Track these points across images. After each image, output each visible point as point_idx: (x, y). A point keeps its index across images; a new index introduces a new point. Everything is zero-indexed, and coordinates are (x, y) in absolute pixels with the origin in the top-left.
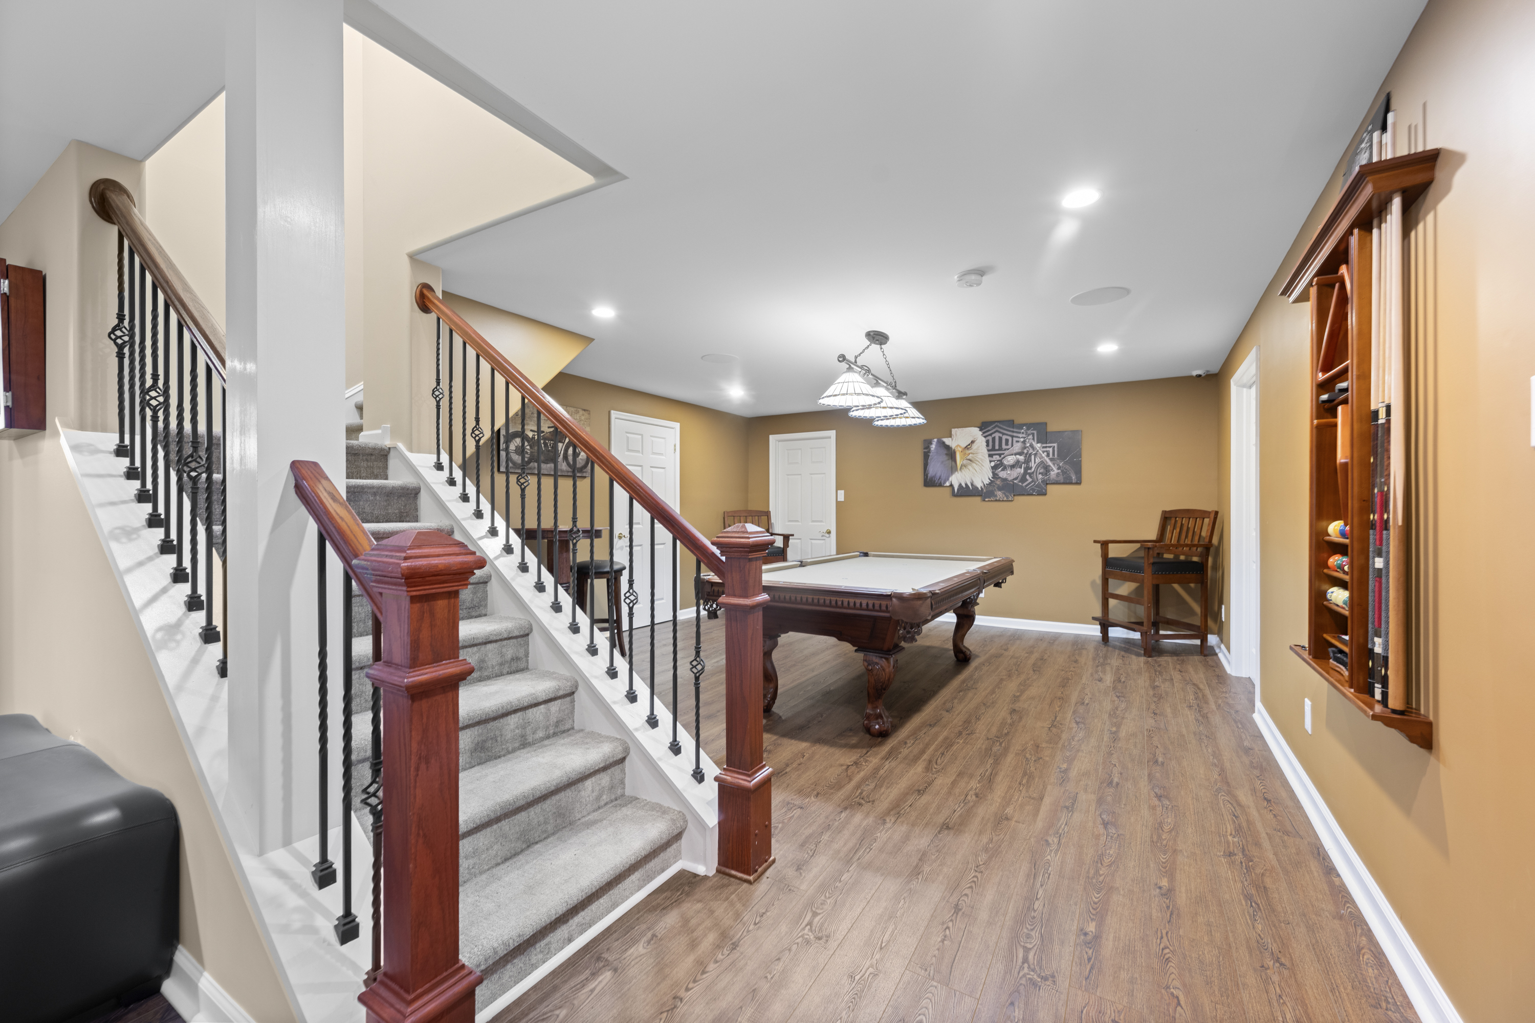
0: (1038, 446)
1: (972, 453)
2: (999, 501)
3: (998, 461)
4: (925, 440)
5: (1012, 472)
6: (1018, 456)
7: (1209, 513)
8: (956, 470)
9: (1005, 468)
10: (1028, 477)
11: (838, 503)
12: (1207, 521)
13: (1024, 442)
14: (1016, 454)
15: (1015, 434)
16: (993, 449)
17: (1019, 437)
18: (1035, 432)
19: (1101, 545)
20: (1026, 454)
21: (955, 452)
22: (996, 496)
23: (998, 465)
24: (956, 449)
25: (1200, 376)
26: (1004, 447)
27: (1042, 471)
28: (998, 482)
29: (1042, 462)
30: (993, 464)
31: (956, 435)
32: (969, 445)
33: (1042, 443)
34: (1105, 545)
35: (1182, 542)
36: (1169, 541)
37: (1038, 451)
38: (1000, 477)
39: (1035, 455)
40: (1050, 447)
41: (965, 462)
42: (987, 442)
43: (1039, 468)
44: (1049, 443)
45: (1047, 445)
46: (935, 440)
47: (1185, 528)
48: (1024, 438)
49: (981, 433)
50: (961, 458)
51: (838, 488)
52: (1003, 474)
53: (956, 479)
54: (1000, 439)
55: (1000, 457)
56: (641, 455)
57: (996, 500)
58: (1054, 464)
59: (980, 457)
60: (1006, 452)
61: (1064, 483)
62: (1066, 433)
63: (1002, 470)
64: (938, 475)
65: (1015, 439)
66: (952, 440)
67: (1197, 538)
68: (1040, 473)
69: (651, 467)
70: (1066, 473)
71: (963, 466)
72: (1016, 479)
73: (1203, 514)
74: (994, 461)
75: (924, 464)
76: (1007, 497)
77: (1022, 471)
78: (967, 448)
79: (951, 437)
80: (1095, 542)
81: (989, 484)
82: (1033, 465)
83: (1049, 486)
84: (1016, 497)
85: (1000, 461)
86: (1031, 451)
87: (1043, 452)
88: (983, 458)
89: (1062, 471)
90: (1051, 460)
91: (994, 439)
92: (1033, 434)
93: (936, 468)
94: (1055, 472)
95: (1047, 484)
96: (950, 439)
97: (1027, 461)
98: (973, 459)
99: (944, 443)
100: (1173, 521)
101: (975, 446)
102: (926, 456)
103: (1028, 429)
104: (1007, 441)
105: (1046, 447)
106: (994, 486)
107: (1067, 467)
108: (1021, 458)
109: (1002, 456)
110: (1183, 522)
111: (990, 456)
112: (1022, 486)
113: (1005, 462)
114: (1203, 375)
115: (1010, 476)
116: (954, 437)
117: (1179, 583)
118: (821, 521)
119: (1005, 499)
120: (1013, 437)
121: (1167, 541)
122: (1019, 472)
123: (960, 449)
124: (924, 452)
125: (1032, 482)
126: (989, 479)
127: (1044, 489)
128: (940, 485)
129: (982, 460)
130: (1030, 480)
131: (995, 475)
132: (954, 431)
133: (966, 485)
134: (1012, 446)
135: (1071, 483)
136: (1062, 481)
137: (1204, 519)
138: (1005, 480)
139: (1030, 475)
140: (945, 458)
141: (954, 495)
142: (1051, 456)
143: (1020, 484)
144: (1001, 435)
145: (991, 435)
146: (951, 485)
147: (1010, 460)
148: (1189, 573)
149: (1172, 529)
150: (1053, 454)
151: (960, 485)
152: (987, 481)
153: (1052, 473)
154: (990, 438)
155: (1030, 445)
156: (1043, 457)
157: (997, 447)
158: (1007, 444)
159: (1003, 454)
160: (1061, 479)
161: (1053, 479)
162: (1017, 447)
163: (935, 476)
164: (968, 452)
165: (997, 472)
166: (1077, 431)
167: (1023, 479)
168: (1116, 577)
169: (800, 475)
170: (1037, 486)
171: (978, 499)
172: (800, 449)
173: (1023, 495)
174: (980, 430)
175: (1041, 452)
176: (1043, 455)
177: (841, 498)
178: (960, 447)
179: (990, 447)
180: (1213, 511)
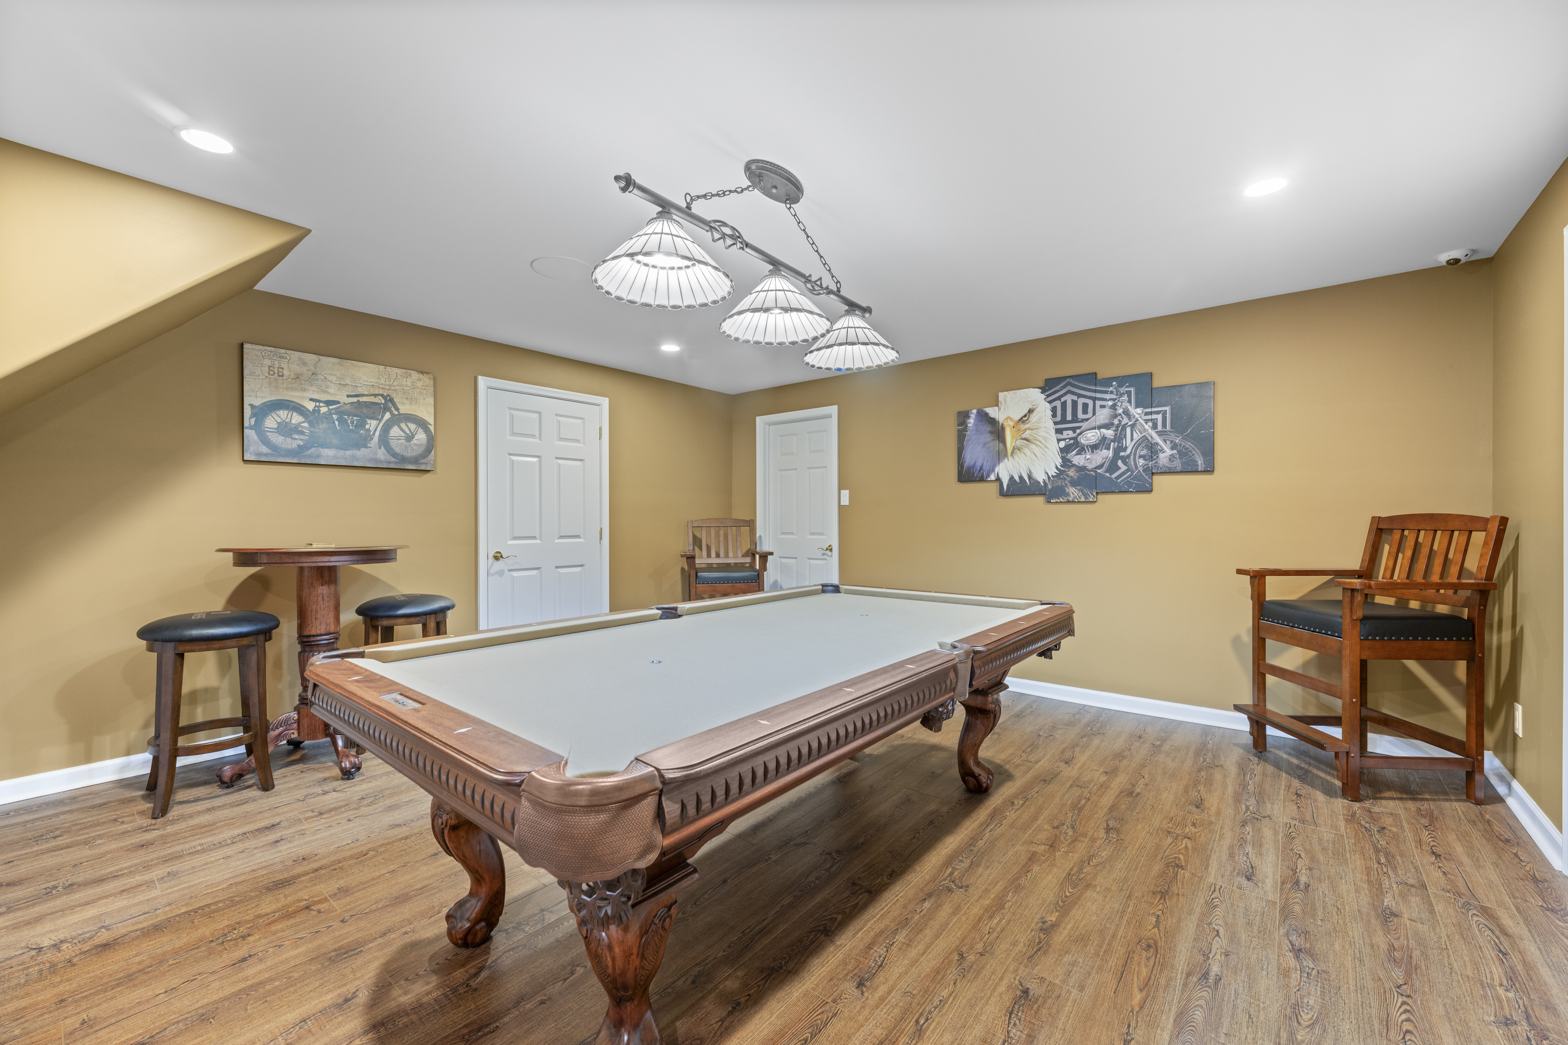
0: (1137, 412)
1: (1029, 429)
2: (1073, 502)
3: (1070, 439)
4: (959, 413)
5: (1094, 456)
6: (1103, 430)
7: (1486, 521)
8: (1006, 455)
9: (1082, 450)
10: (1120, 463)
11: (841, 508)
12: (1478, 537)
13: (1114, 407)
14: (1099, 427)
15: (1098, 395)
16: (1064, 420)
17: (1105, 400)
18: (1132, 389)
19: (1251, 577)
20: (1118, 426)
21: (1003, 428)
22: (1068, 495)
23: (1071, 445)
24: (1005, 424)
25: (1457, 261)
26: (1080, 415)
27: (1144, 452)
28: (1072, 473)
29: (1145, 438)
30: (1062, 444)
31: (1005, 401)
32: (1025, 416)
33: (1145, 408)
34: (1258, 578)
35: (1418, 577)
36: (1388, 575)
37: (1137, 420)
38: (1074, 465)
39: (1133, 426)
40: (1158, 413)
41: (1019, 443)
42: (1054, 410)
43: (1140, 448)
44: (1155, 407)
45: (1154, 410)
46: (975, 411)
47: (1425, 551)
48: (1114, 400)
49: (1043, 396)
50: (1013, 437)
51: (841, 487)
52: (1078, 460)
53: (1006, 470)
54: (1075, 404)
55: (1074, 432)
56: (537, 441)
57: (1068, 502)
58: (1165, 441)
59: (1043, 434)
60: (1085, 425)
61: (1181, 472)
62: (1187, 388)
63: (1077, 454)
64: (979, 464)
65: (1098, 403)
66: (999, 409)
67: (1454, 570)
68: (1140, 457)
69: (557, 458)
70: (1186, 454)
71: (1016, 449)
72: (1100, 467)
73: (1470, 524)
74: (1064, 440)
75: (958, 448)
76: (1085, 495)
77: (1110, 453)
78: (1022, 420)
79: (997, 405)
80: (1239, 572)
81: (1058, 476)
82: (1129, 444)
83: (1155, 478)
84: (1100, 497)
85: (1075, 439)
86: (1125, 420)
87: (1147, 421)
88: (1046, 435)
89: (1179, 452)
90: (1160, 434)
91: (1064, 405)
92: (1129, 393)
93: (975, 455)
94: (1166, 454)
95: (1153, 474)
96: (996, 408)
97: (1119, 438)
98: (1031, 438)
99: (987, 414)
100: (1397, 535)
101: (1034, 418)
102: (961, 436)
103: (1120, 385)
104: (1085, 406)
105: (1151, 413)
106: (1065, 479)
107: (1188, 444)
108: (1109, 433)
109: (1078, 431)
110: (1420, 540)
111: (1059, 431)
112: (1110, 479)
113: (1083, 440)
114: (1463, 260)
115: (1091, 462)
116: (1002, 407)
117: (1418, 658)
118: (821, 534)
119: (1083, 499)
120: (1094, 399)
121: (1381, 575)
122: (1105, 456)
123: (1012, 424)
124: (959, 430)
125: (1127, 471)
126: (1057, 468)
127: (1148, 483)
128: (982, 479)
129: (1045, 438)
130: (1123, 468)
131: (1066, 463)
132: (1002, 395)
133: (1021, 477)
134: (1094, 414)
135: (1196, 472)
136: (1179, 469)
137: (1471, 532)
138: (1083, 469)
139: (1125, 460)
140: (988, 437)
141: (1003, 494)
142: (1160, 428)
143: (1108, 474)
144: (1075, 398)
145: (1059, 398)
146: (998, 479)
147: (1091, 437)
148: (1442, 639)
149: (1394, 550)
150: (1164, 425)
151: (1012, 478)
152: (1053, 472)
153: (1161, 455)
154: (1058, 404)
155: (1123, 412)
156: (1145, 430)
157: (1069, 418)
158: (1085, 411)
159: (1079, 428)
160: (1178, 464)
161: (1165, 466)
162: (1103, 415)
163: (973, 466)
164: (1023, 427)
165: (1069, 456)
166: (1206, 384)
167: (1113, 467)
168: (1281, 637)
169: (796, 469)
170: (1136, 478)
171: (1040, 500)
172: (796, 434)
173: (1113, 492)
174: (1042, 393)
175: (1143, 422)
176: (1146, 427)
177: (845, 501)
178: (1011, 419)
179: (1059, 418)
180: (1493, 517)
